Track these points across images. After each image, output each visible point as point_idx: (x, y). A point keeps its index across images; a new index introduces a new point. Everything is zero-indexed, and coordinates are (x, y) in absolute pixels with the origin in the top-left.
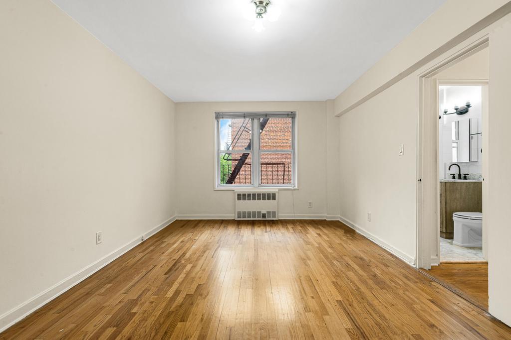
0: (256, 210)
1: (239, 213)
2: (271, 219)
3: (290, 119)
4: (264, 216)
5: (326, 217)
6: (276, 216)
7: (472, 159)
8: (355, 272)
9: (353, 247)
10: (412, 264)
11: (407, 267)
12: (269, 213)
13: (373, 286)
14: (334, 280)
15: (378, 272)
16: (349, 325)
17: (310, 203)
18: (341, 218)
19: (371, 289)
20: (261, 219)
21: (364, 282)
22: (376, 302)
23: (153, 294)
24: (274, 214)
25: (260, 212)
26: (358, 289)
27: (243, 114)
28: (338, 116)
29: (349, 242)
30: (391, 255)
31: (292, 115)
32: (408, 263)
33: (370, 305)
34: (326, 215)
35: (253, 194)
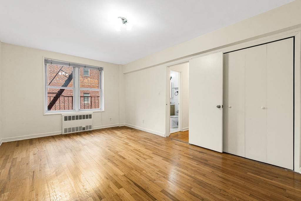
0: (79, 126)
1: (66, 130)
2: (89, 130)
4: (84, 129)
5: (119, 125)
6: (92, 128)
7: (172, 97)
8: (149, 143)
9: (140, 135)
10: (163, 136)
11: (163, 137)
12: (87, 127)
13: (159, 145)
14: (145, 147)
15: (156, 141)
16: (162, 158)
17: (111, 118)
18: (126, 124)
19: (158, 146)
20: (82, 131)
21: (155, 145)
22: (163, 150)
24: (90, 127)
25: (81, 127)
26: (155, 148)
28: (125, 74)
29: (137, 133)
30: (155, 135)
31: (100, 69)
32: (162, 136)
33: (162, 151)
35: (76, 116)
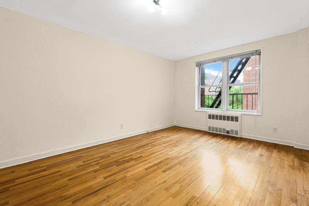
0: (223, 127)
1: (210, 128)
2: (234, 135)
3: (258, 56)
4: (228, 132)
6: (239, 134)
12: (232, 131)
17: (275, 129)
20: (226, 134)
23: (122, 153)
24: (237, 132)
25: (226, 129)
27: (214, 60)
34: (295, 142)
